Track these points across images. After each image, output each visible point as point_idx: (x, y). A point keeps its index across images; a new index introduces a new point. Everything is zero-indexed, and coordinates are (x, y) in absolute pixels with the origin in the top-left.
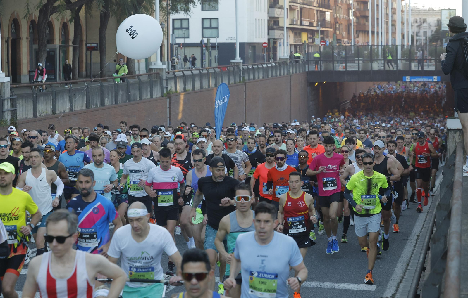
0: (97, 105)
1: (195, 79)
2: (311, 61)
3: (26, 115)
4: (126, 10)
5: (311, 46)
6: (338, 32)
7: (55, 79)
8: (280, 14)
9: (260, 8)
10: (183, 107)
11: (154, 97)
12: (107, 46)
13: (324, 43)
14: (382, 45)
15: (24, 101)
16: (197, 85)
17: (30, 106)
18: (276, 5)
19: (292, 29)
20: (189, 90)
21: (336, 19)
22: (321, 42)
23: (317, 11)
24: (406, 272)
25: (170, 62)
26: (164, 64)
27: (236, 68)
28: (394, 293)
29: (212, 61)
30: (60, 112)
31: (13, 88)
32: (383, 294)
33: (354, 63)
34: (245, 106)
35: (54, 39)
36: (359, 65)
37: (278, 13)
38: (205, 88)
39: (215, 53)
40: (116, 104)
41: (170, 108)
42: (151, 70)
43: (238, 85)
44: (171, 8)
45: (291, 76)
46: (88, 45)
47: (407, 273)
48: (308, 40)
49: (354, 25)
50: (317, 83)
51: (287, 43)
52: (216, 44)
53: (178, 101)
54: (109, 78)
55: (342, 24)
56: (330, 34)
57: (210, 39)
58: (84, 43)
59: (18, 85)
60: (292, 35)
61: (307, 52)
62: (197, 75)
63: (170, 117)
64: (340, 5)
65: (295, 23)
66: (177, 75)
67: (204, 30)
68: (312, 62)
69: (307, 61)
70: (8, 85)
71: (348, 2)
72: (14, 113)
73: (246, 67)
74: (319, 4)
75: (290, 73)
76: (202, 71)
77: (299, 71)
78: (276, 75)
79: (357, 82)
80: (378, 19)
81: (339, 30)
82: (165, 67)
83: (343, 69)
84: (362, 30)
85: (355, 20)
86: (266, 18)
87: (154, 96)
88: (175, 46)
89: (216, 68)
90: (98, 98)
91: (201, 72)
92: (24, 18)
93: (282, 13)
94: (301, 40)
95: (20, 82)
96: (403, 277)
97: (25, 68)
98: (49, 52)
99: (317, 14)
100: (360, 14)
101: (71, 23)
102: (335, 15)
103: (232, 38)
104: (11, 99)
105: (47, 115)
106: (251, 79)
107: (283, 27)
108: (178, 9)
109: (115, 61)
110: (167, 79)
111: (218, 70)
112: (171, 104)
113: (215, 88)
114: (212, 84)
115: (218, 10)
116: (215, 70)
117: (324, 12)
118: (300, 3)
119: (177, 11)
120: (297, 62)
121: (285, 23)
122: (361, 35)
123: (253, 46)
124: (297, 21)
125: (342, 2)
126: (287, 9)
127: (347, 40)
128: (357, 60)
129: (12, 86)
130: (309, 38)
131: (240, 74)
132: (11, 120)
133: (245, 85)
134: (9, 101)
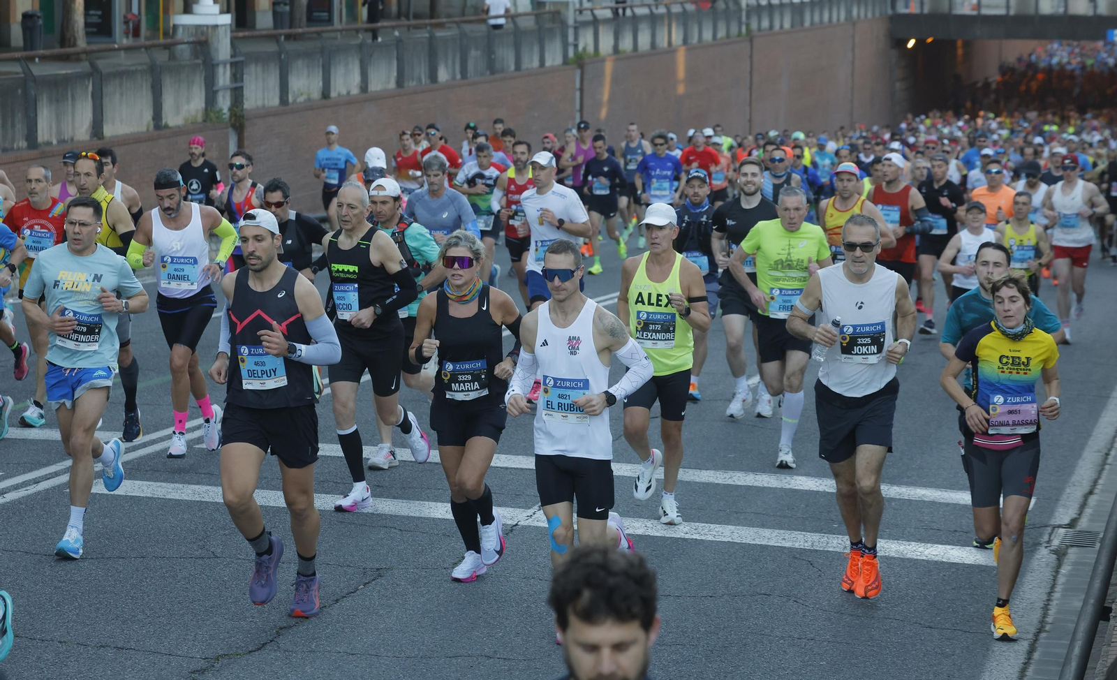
0: (420, 80)
1: (640, 27)
3: (264, 99)
7: (330, 21)
10: (612, 90)
15: (259, 69)
16: (644, 40)
17: (273, 81)
20: (624, 52)
24: (1103, 469)
27: (731, 5)
28: (1075, 516)
30: (339, 95)
31: (236, 38)
32: (1050, 517)
34: (751, 88)
38: (661, 46)
40: (462, 78)
41: (581, 90)
43: (734, 42)
45: (854, 24)
47: (1105, 473)
50: (912, 41)
53: (600, 75)
54: (449, 20)
59: (247, 33)
62: (644, 17)
63: (581, 110)
66: (599, 17)
70: (226, 33)
72: (237, 94)
73: (754, 2)
75: (852, 16)
76: (657, 8)
77: (873, 13)
78: (821, 21)
79: (1004, 41)
83: (973, 9)
87: (548, 63)
90: (423, 65)
91: (655, 11)
95: (253, 27)
96: (1095, 482)
104: (232, 64)
105: (309, 99)
106: (765, 30)
110: (578, 25)
111: (690, 7)
112: (585, 82)
113: (683, 48)
114: (677, 37)
116: (683, 8)
129: (236, 34)
131: (741, 17)
132: (230, 109)
133: (751, 41)
134: (228, 67)
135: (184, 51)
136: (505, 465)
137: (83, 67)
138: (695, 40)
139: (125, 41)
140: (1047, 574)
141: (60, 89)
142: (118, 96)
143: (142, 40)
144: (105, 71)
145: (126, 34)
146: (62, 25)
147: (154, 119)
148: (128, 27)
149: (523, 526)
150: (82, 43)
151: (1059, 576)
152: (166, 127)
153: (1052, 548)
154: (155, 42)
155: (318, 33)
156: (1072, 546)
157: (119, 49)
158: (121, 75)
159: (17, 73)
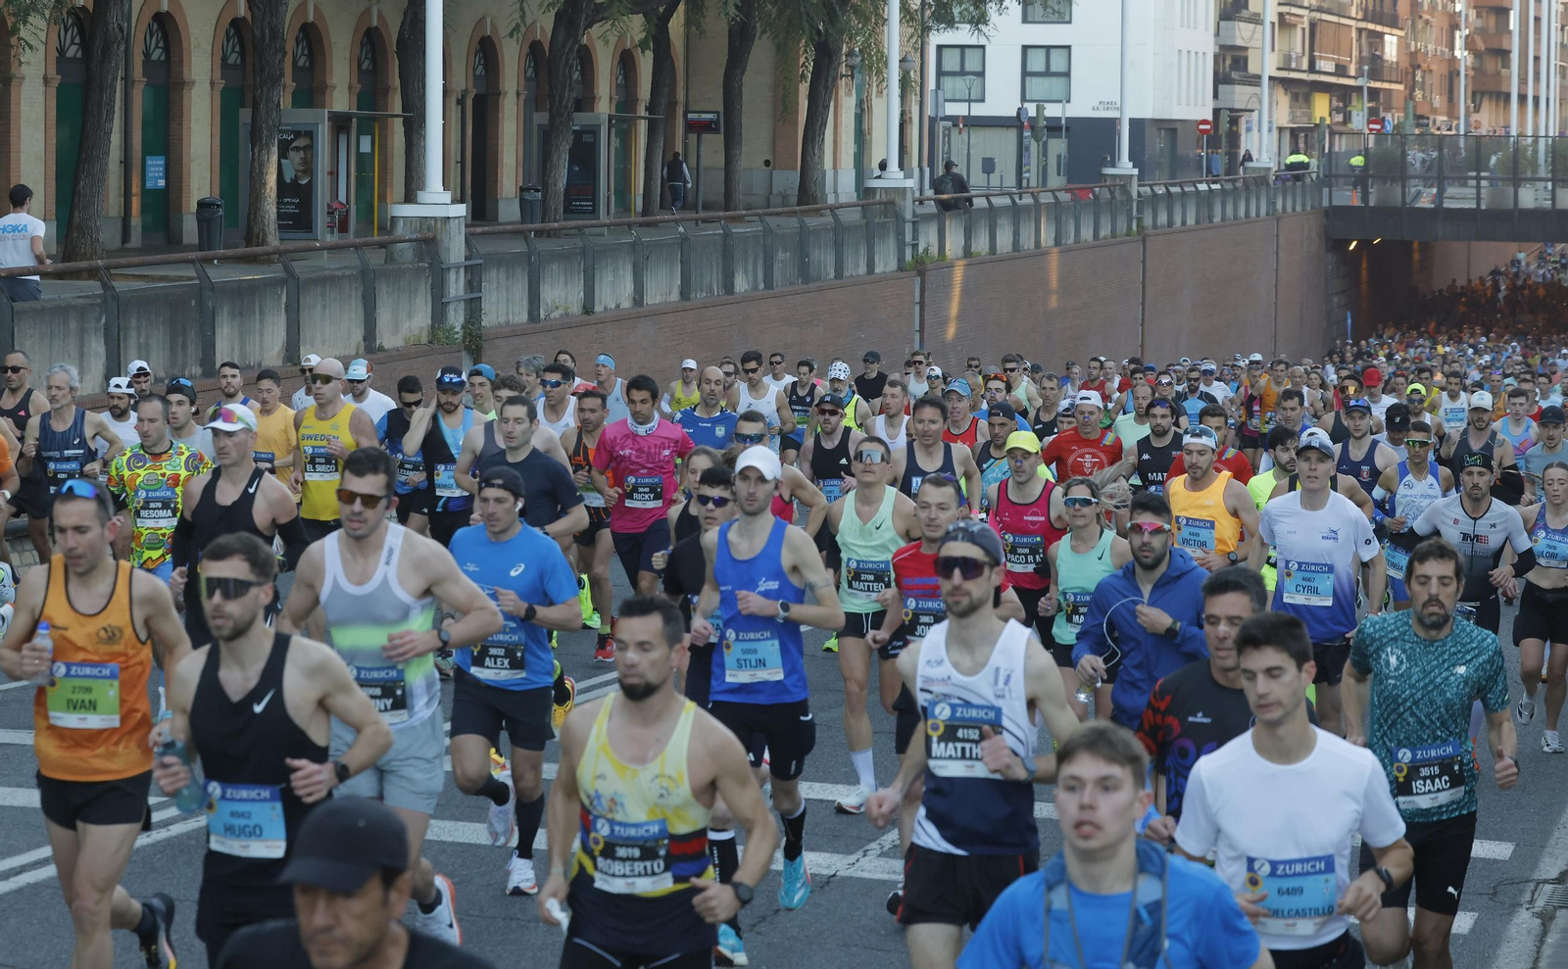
0: (711, 290)
1: (999, 222)
2: (1337, 176)
3: (508, 314)
4: (804, 17)
5: (1341, 134)
6: (1418, 94)
7: (594, 212)
8: (1251, 39)
9: (1192, 18)
10: (961, 302)
11: (877, 271)
12: (744, 120)
13: (1378, 127)
14: (1547, 136)
15: (503, 275)
16: (1004, 240)
17: (520, 291)
18: (1239, 11)
19: (1286, 83)
20: (979, 254)
21: (1413, 55)
22: (1369, 122)
23: (1360, 31)
25: (927, 170)
26: (909, 176)
27: (1117, 194)
28: (1565, 868)
29: (1049, 171)
30: (605, 308)
31: (473, 234)
32: (1532, 870)
33: (1465, 185)
34: (1143, 304)
35: (594, 98)
36: (1478, 193)
37: (1247, 34)
38: (1026, 247)
39: (1058, 146)
40: (766, 287)
41: (922, 304)
42: (871, 191)
43: (1122, 243)
44: (933, 13)
45: (1278, 220)
46: (690, 116)
48: (1330, 115)
49: (1466, 75)
50: (1355, 243)
51: (1270, 122)
52: (1063, 122)
53: (947, 285)
54: (749, 212)
55: (1431, 71)
56: (1398, 101)
57: (1046, 105)
58: (680, 111)
59: (486, 229)
60: (1283, 100)
61: (1327, 151)
62: (1003, 209)
63: (921, 331)
64: (1426, 17)
65: (1293, 65)
67: (1028, 79)
68: (1341, 181)
69: (1325, 176)
70: (459, 228)
71: (1450, 6)
72: (474, 307)
73: (1148, 189)
74: (1366, 11)
75: (1275, 210)
76: (1020, 199)
77: (1304, 206)
78: (1236, 217)
79: (1474, 244)
80: (1537, 59)
81: (1423, 89)
82: (911, 183)
83: (1433, 202)
84: (1490, 90)
85: (1470, 60)
86: (1210, 48)
87: (879, 269)
88: (942, 124)
89: (1060, 190)
90: (715, 270)
91: (1017, 200)
92: (511, 35)
93: (1258, 35)
94: (1310, 116)
95: (495, 219)
97: (509, 179)
98: (578, 134)
99: (1359, 40)
100: (1484, 42)
101: (643, 52)
102: (1413, 43)
103: (1108, 105)
104: (466, 268)
105: (567, 315)
106: (1162, 227)
107: (1259, 77)
108: (953, 18)
109: (767, 163)
110: (917, 219)
111: (1065, 197)
112: (927, 294)
113: (1055, 250)
114: (1047, 236)
115: (1070, 22)
116: (1056, 198)
117: (1381, 35)
118: (1309, 8)
119: (950, 23)
120: (1297, 178)
121: (1266, 63)
122: (1486, 105)
123: (1169, 128)
124: (1299, 59)
125: (1433, 7)
126: (1273, 24)
127: (1445, 118)
128: (1473, 178)
129: (472, 229)
130: (1333, 110)
131: (1131, 209)
132: (463, 327)
133: (1144, 241)
134: (462, 271)
135: (405, 252)
136: (820, 797)
137: (274, 272)
138: (1071, 240)
139: (331, 239)
140: (1529, 944)
141: (244, 298)
142: (319, 307)
143: (351, 237)
144: (302, 277)
145: (331, 227)
146: (249, 215)
147: (365, 340)
148: (333, 218)
149: (842, 877)
150: (274, 241)
151: (1545, 947)
152: (381, 349)
153: (1535, 910)
154: (368, 239)
155: (579, 228)
156: (1561, 907)
157: (321, 249)
158: (326, 282)
159: (190, 279)
